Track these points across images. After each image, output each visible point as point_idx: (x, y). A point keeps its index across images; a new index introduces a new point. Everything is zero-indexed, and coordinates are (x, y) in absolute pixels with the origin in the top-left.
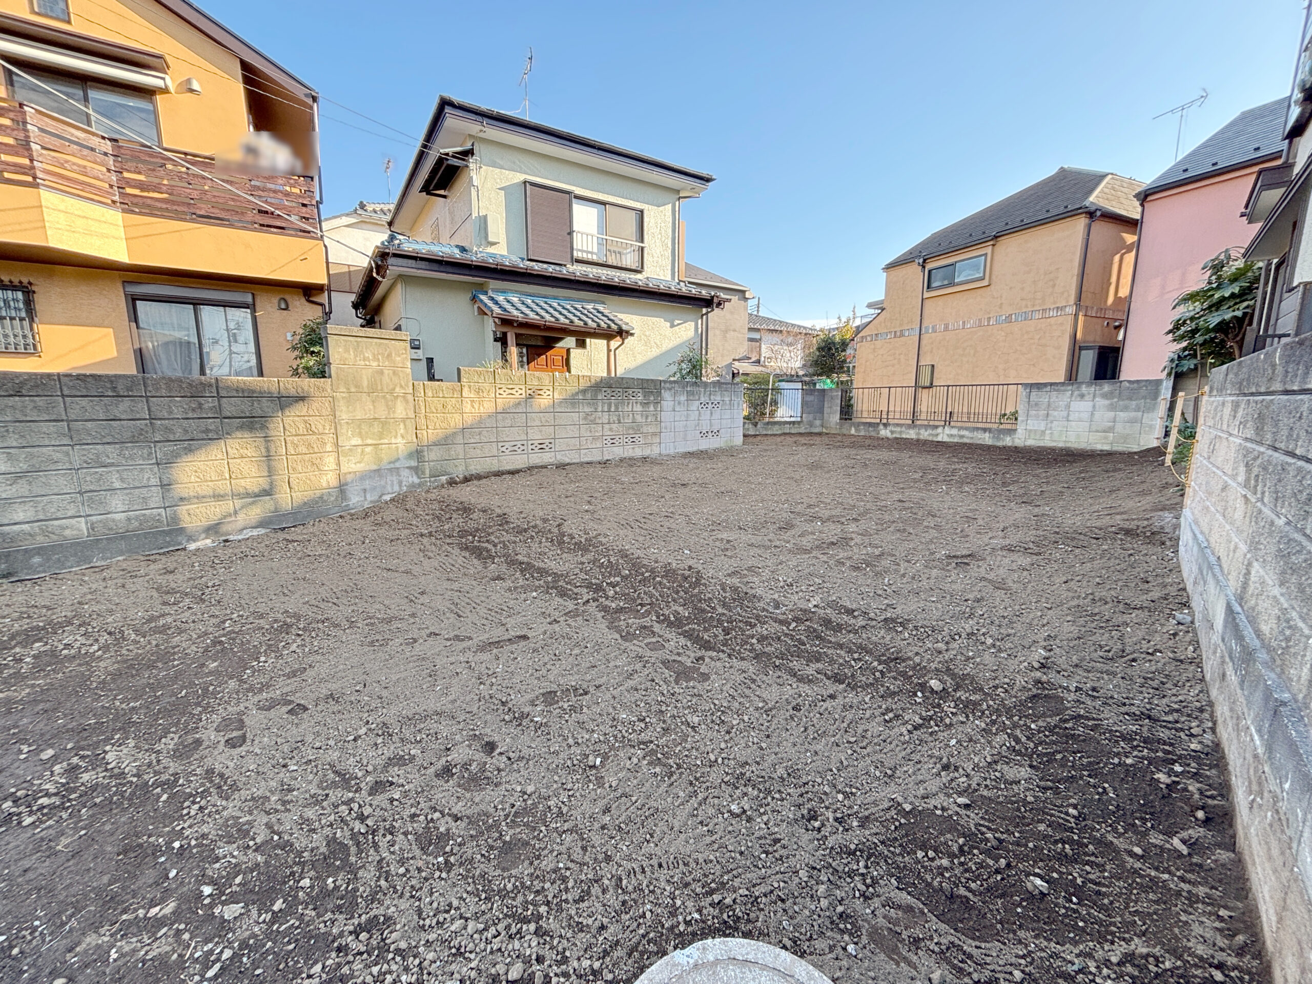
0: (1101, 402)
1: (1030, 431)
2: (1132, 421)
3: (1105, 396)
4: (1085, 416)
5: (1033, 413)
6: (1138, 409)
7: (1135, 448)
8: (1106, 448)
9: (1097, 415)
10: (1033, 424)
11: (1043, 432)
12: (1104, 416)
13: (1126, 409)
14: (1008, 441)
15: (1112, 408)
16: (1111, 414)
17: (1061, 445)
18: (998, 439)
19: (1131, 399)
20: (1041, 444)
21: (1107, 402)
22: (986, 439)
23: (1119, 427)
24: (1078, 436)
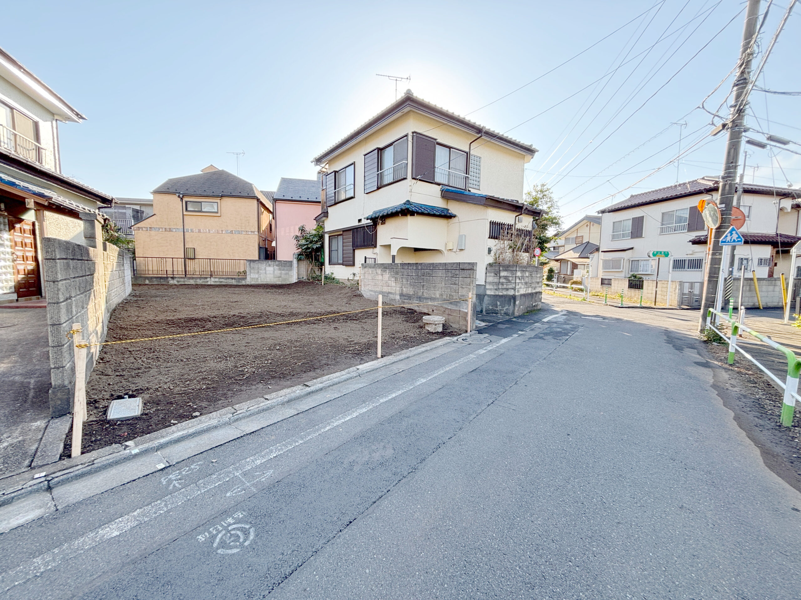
0: (276, 267)
1: (252, 278)
2: (286, 274)
3: (277, 265)
4: (272, 272)
5: (252, 271)
6: (287, 270)
7: (289, 283)
8: (280, 283)
9: (276, 272)
10: (253, 276)
11: (257, 279)
12: (278, 272)
13: (284, 270)
14: (243, 283)
15: (280, 269)
16: (280, 272)
17: (265, 283)
18: (239, 282)
19: (284, 267)
20: (257, 283)
21: (278, 268)
22: (234, 282)
23: (283, 276)
24: (270, 280)
